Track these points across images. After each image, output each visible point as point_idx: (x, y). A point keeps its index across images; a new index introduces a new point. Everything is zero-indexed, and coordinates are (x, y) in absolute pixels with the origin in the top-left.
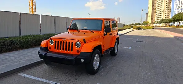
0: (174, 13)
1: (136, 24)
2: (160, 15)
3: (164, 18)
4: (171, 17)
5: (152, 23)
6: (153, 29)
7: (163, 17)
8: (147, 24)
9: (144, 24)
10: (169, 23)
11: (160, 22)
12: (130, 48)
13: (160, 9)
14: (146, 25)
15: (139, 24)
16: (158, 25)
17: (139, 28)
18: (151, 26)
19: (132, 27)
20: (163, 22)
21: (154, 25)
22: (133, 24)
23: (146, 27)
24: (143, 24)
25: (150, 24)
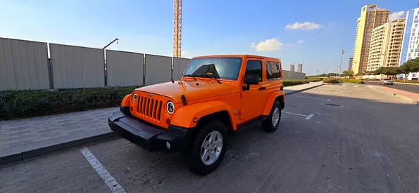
0: (407, 57)
1: (329, 75)
2: (377, 60)
3: (386, 66)
4: (399, 64)
5: (360, 73)
6: (362, 83)
7: (383, 62)
8: (351, 76)
9: (345, 76)
10: (396, 74)
11: (378, 73)
12: (308, 118)
13: (378, 50)
14: (348, 77)
15: (335, 75)
16: (372, 77)
17: (335, 82)
18: (358, 78)
19: (322, 79)
20: (383, 71)
21: (365, 77)
22: (324, 75)
23: (347, 81)
24: (342, 76)
25: (357, 75)
